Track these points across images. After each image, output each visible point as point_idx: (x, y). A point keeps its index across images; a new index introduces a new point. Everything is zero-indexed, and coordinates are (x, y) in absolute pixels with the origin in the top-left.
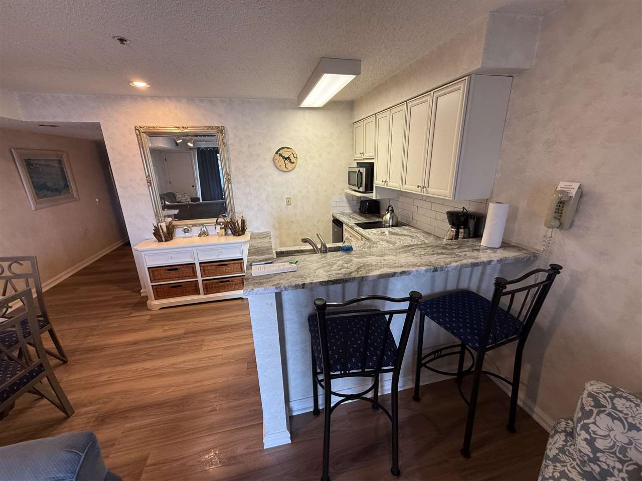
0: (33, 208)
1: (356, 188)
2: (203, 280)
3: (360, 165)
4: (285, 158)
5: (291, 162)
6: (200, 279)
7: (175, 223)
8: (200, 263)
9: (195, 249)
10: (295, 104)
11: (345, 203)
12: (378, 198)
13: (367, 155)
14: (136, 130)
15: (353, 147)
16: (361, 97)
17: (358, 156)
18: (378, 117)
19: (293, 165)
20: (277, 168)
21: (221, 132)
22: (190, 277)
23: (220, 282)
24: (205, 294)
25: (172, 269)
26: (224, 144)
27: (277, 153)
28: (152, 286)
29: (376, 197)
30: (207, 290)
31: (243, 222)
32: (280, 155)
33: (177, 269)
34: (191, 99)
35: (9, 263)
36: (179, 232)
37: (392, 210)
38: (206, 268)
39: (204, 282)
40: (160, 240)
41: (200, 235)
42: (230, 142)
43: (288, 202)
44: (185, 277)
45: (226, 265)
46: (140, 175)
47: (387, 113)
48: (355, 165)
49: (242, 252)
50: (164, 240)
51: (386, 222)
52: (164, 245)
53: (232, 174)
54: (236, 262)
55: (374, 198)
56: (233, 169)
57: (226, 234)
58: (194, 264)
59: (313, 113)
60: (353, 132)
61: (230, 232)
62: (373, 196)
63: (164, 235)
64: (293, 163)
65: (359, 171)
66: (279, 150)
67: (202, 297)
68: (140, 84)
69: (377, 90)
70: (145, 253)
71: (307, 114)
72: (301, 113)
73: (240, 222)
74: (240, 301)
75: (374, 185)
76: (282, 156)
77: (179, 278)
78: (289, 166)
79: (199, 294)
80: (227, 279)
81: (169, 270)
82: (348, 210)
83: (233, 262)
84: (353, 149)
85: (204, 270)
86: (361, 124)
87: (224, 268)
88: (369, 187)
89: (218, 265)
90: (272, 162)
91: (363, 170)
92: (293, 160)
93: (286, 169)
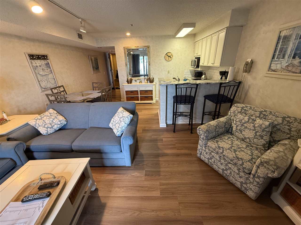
0: (92, 73)
1: (193, 67)
2: (140, 96)
3: (196, 58)
4: (169, 56)
5: (170, 58)
6: (139, 96)
7: (132, 78)
8: (140, 91)
9: (139, 86)
10: (174, 36)
11: (189, 73)
12: (201, 70)
13: (198, 54)
14: (124, 48)
15: (194, 51)
16: (198, 32)
17: (196, 55)
18: (203, 40)
19: (171, 59)
20: (165, 59)
21: (149, 47)
22: (137, 95)
23: (145, 97)
24: (140, 101)
25: (132, 92)
26: (149, 52)
27: (166, 54)
28: (126, 97)
29: (200, 69)
30: (141, 100)
31: (153, 78)
32: (167, 55)
33: (133, 92)
34: (140, 37)
35: (100, 84)
36: (133, 81)
37: (205, 74)
38: (141, 92)
39: (141, 97)
40: (128, 83)
41: (139, 83)
42: (151, 51)
43: (169, 72)
44: (135, 95)
45: (147, 92)
46: (124, 62)
47: (206, 39)
48: (194, 58)
49: (152, 88)
50: (129, 83)
51: (202, 78)
52: (130, 84)
53: (151, 62)
54: (150, 91)
55: (199, 70)
56: (151, 60)
57: (147, 83)
58: (138, 91)
59: (180, 39)
60: (194, 46)
61: (149, 82)
62: (199, 69)
63: (129, 82)
64: (171, 58)
65: (195, 60)
66: (167, 53)
67: (139, 102)
68: (128, 34)
69: (203, 30)
70: (125, 86)
71: (178, 40)
72: (176, 39)
73: (152, 78)
74: (151, 104)
75: (200, 65)
76: (168, 56)
77: (133, 95)
78: (170, 59)
79: (139, 101)
80: (147, 97)
81: (131, 92)
82: (190, 76)
83: (149, 91)
84: (194, 52)
85: (141, 93)
86: (197, 42)
87: (147, 93)
88: (198, 66)
89: (145, 92)
90: (164, 58)
91: (196, 60)
92: (171, 57)
93: (168, 60)
